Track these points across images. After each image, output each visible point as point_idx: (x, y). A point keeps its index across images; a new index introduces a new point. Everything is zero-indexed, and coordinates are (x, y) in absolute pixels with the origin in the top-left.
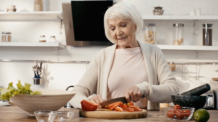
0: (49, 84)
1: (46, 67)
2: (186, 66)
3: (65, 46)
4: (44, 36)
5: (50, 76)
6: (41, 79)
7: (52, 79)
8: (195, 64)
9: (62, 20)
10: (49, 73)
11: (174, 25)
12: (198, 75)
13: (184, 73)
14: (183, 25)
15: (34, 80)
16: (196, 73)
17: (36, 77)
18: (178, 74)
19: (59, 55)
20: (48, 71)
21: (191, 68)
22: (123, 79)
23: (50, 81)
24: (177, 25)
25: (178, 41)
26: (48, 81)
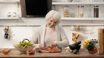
0: (13, 38)
1: (10, 29)
2: (86, 27)
3: (21, 18)
4: (10, 13)
5: (13, 34)
6: (8, 36)
7: (14, 35)
8: (90, 26)
9: (18, 3)
10: (13, 32)
11: (79, 7)
12: (92, 32)
13: (85, 31)
14: (83, 7)
15: (5, 36)
16: (91, 31)
17: (6, 34)
18: (82, 32)
19: (17, 22)
20: (12, 31)
21: (88, 28)
22: (49, 39)
23: (13, 36)
24: (80, 7)
25: (81, 15)
26: (12, 36)
